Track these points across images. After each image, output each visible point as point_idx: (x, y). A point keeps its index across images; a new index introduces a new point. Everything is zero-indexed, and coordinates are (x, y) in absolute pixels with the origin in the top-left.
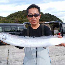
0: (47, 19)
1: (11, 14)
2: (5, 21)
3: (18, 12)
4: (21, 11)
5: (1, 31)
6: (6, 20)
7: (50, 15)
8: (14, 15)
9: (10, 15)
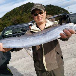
0: (50, 12)
3: (14, 9)
4: (17, 8)
6: (2, 22)
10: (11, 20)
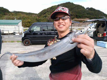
0: (90, 16)
1: (44, 10)
2: (37, 19)
3: (52, 7)
5: (39, 30)
7: (94, 10)
8: (48, 12)
9: (42, 11)
10: (47, 18)
